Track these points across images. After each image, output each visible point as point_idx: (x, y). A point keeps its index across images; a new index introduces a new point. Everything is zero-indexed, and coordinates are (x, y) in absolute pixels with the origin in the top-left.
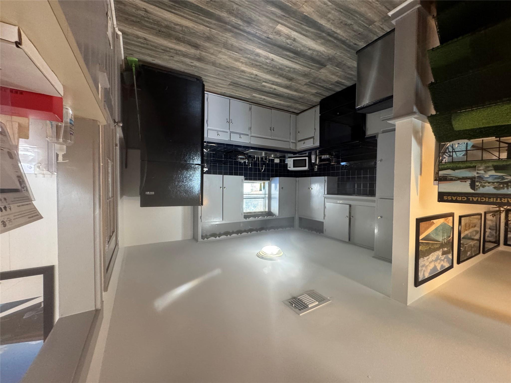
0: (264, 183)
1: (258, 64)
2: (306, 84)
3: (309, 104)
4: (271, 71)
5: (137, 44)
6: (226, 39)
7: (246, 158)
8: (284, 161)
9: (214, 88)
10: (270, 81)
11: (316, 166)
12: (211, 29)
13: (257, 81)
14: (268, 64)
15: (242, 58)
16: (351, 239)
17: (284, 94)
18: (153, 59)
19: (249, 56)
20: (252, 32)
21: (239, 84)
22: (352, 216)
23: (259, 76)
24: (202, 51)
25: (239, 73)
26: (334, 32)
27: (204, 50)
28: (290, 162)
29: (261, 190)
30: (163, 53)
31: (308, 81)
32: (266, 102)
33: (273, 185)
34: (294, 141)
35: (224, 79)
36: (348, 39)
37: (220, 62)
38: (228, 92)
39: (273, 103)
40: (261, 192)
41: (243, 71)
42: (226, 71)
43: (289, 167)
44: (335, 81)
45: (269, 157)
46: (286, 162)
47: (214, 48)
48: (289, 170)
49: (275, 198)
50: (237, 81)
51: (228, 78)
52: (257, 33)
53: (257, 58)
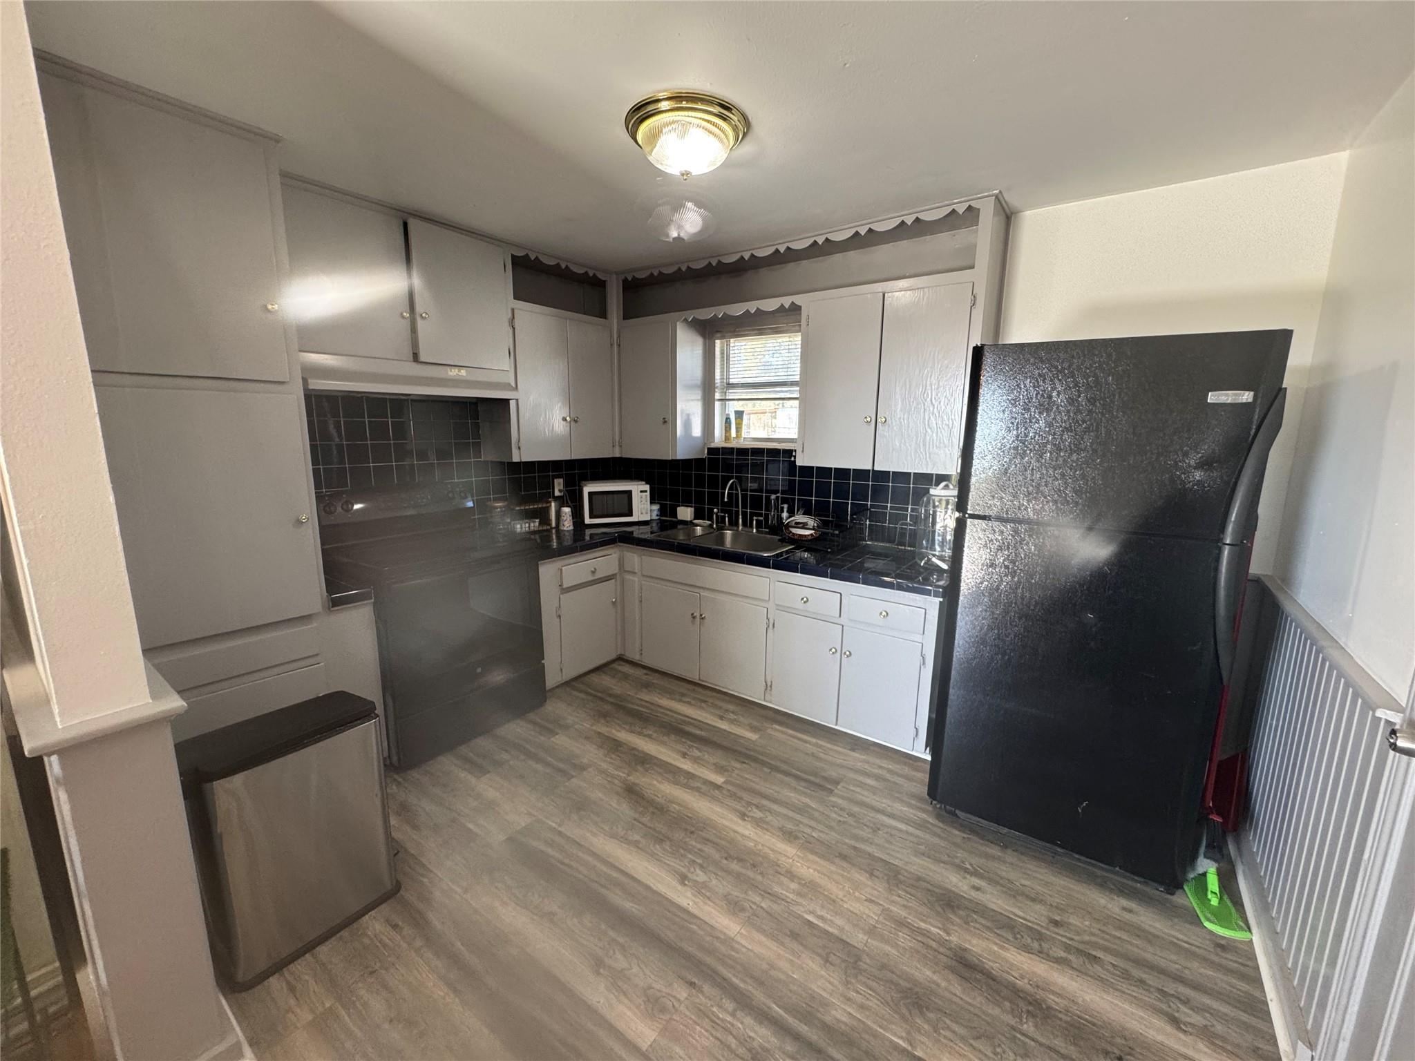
0: (727, 438)
1: (735, 866)
2: (582, 768)
3: (581, 691)
4: (692, 833)
5: (1207, 1001)
6: (852, 994)
7: (788, 526)
8: (662, 512)
9: (889, 771)
10: (698, 790)
11: (557, 493)
12: (908, 1051)
13: (740, 793)
14: (699, 861)
15: (791, 896)
16: (402, 227)
17: (655, 735)
18: (1127, 916)
19: (763, 905)
20: (749, 1020)
21: (803, 784)
22: (403, 317)
23: (736, 810)
24: (942, 942)
25: (802, 828)
26: (455, 991)
27: (934, 945)
28: (643, 507)
29: (739, 414)
30: (1095, 945)
31: (574, 780)
32: (715, 706)
33: (697, 431)
34: (628, 577)
35: (856, 809)
36: (413, 954)
37: (869, 883)
38: (840, 749)
39: (693, 702)
40: (738, 406)
41: (790, 836)
42: (852, 842)
43: (646, 491)
44: (488, 775)
45: (711, 526)
46: (656, 507)
47: (894, 952)
48: (647, 483)
49: (690, 387)
50: (810, 797)
51: (842, 809)
52: (733, 1015)
53: (736, 893)
